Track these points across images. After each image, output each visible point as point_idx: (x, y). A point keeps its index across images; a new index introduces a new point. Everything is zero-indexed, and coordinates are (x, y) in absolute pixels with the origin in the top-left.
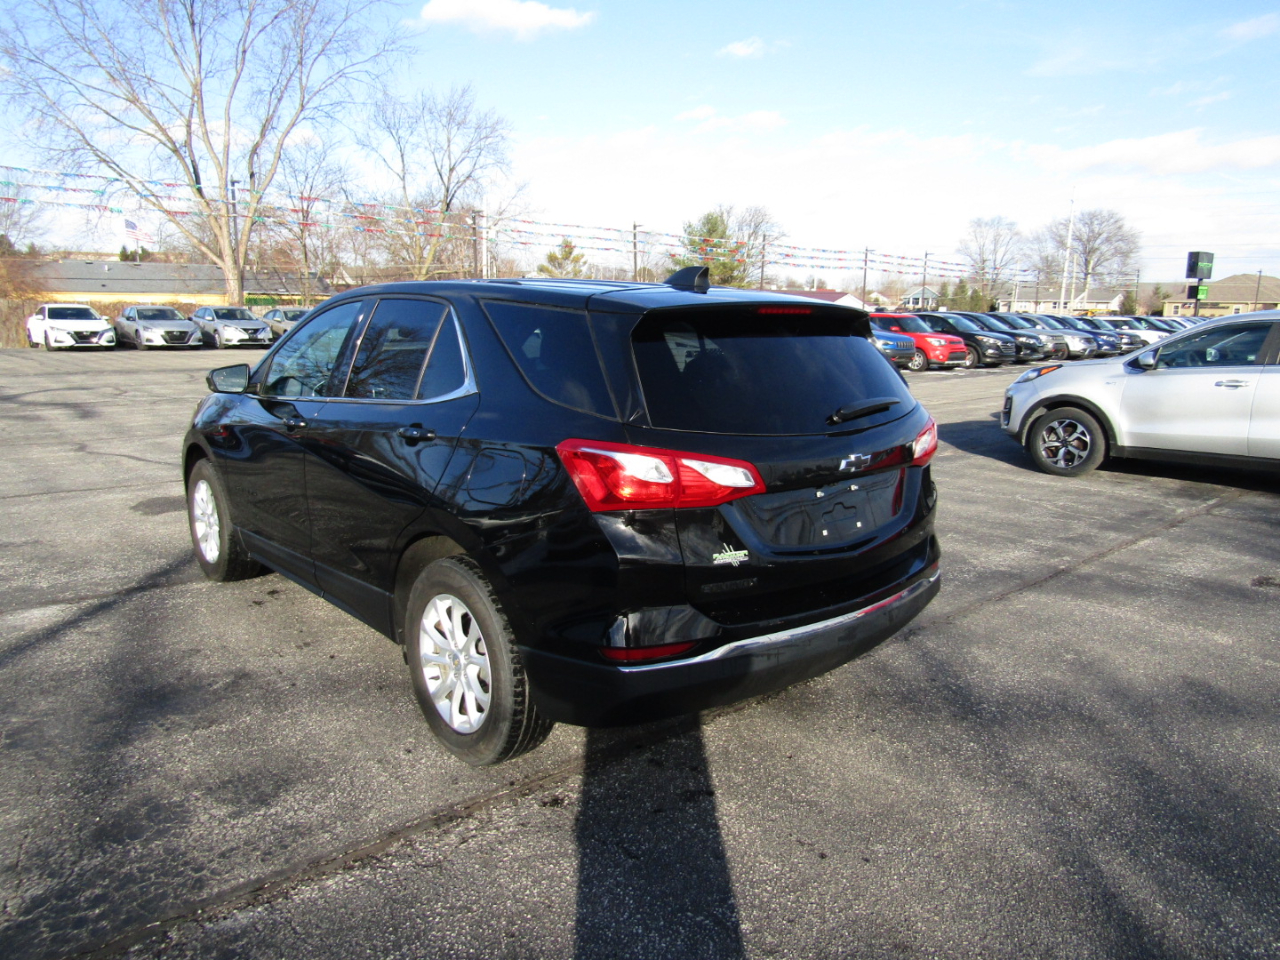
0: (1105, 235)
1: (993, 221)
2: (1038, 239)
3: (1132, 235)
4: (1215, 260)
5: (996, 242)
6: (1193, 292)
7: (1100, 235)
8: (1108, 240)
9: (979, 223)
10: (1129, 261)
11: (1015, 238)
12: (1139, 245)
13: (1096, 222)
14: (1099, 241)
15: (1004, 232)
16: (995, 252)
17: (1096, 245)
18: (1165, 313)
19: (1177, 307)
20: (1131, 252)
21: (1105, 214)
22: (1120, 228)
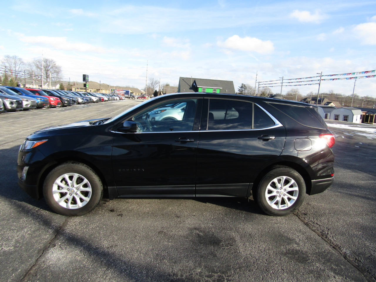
0: (51, 66)
1: (13, 57)
2: (30, 65)
3: (59, 67)
4: (89, 77)
5: (15, 63)
6: (85, 85)
7: (50, 66)
8: (52, 67)
9: (8, 57)
10: (59, 74)
11: (22, 63)
12: (61, 70)
13: (48, 62)
14: (49, 68)
15: (18, 61)
16: (15, 67)
17: (49, 69)
18: (73, 90)
19: (75, 89)
20: (59, 72)
21: (50, 59)
22: (55, 64)
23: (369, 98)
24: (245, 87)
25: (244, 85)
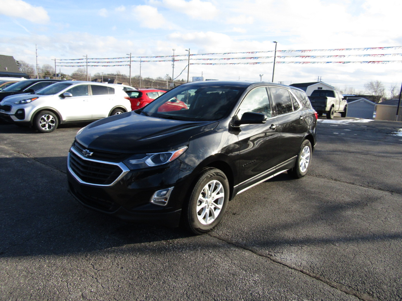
23: (150, 79)
24: (18, 63)
25: (17, 61)
